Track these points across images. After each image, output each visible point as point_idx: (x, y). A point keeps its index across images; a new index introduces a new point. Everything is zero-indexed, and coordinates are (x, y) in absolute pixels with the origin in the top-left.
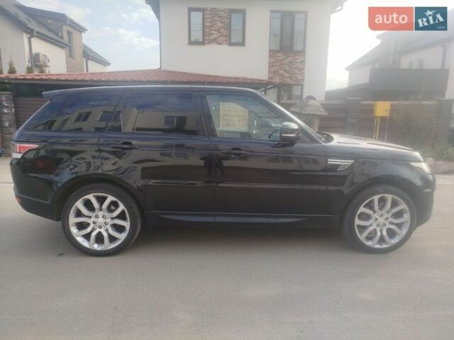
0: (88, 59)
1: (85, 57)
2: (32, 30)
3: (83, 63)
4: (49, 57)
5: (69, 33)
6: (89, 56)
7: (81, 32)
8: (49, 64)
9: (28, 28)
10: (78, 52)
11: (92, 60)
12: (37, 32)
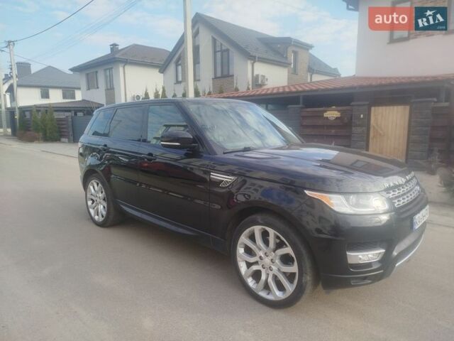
0: (313, 73)
1: (310, 72)
2: (255, 57)
3: (307, 77)
4: (267, 76)
5: (295, 53)
6: (313, 70)
7: (308, 50)
8: (266, 83)
9: (251, 56)
10: (302, 67)
11: (317, 73)
12: (258, 58)
